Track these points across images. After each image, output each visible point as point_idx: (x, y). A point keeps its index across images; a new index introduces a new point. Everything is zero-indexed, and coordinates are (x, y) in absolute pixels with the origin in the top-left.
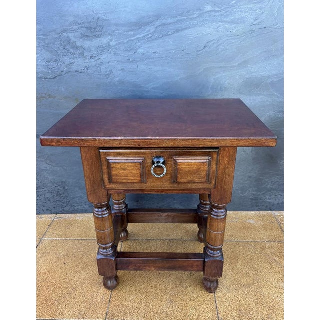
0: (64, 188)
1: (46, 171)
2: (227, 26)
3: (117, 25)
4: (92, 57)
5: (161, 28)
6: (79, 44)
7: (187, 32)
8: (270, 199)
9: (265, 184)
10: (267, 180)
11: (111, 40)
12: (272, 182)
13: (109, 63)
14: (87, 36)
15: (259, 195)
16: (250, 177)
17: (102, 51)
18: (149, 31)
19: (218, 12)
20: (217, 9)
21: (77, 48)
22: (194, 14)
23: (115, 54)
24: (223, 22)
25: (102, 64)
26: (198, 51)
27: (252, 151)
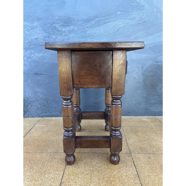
0: (47, 102)
1: (39, 92)
2: (128, 21)
3: (77, 20)
4: (65, 35)
5: (98, 22)
6: (60, 29)
7: (109, 24)
8: (154, 109)
9: (150, 100)
10: (151, 98)
11: (75, 27)
12: (154, 99)
13: (73, 38)
14: (64, 26)
15: (148, 107)
16: (142, 96)
17: (70, 32)
18: (92, 23)
19: (123, 14)
20: (123, 13)
21: (59, 31)
22: (112, 16)
23: (76, 34)
24: (125, 19)
25: (70, 38)
26: (114, 32)
27: (143, 82)
